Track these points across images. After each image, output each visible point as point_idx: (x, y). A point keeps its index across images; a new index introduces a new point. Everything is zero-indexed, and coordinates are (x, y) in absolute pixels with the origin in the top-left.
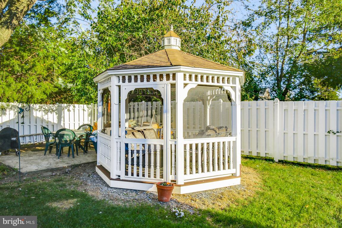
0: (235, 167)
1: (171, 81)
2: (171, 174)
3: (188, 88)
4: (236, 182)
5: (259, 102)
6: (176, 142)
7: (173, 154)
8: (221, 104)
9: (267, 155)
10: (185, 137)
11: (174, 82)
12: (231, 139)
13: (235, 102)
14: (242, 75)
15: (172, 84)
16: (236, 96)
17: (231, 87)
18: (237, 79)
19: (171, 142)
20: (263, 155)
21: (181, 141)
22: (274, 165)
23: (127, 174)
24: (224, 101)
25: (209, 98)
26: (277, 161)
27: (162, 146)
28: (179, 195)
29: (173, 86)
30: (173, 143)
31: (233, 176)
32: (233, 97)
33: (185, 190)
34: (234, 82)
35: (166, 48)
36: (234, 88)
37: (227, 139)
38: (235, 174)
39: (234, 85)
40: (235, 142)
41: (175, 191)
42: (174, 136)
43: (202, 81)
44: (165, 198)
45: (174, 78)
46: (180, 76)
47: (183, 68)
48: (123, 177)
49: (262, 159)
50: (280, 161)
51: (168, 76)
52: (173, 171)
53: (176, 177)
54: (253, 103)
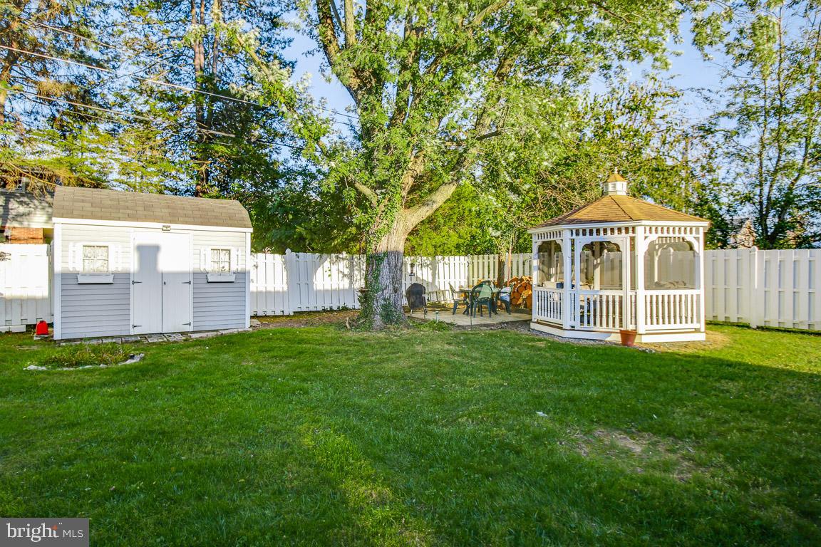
0: (699, 321)
1: (631, 234)
2: (631, 323)
3: (648, 241)
4: (701, 337)
5: (729, 252)
6: (636, 293)
7: (633, 304)
8: (671, 253)
9: (740, 321)
10: (647, 288)
11: (634, 235)
12: (694, 292)
13: (698, 254)
14: (707, 225)
15: (631, 237)
16: (699, 247)
17: (695, 238)
18: (701, 229)
19: (630, 293)
20: (734, 319)
21: (642, 292)
22: (749, 331)
23: (582, 322)
24: (675, 250)
25: (657, 247)
26: (755, 327)
27: (621, 297)
28: (641, 343)
29: (633, 239)
30: (633, 294)
31: (697, 331)
32: (696, 248)
33: (646, 339)
34: (697, 232)
35: (610, 194)
36: (697, 239)
37: (689, 292)
38: (699, 329)
39: (697, 236)
40: (698, 296)
41: (637, 340)
42: (634, 287)
43: (662, 233)
44: (629, 343)
45: (634, 232)
46: (640, 230)
47: (644, 222)
48: (578, 326)
49: (733, 325)
50: (759, 328)
51: (627, 229)
52: (633, 321)
53: (636, 327)
54: (720, 252)
